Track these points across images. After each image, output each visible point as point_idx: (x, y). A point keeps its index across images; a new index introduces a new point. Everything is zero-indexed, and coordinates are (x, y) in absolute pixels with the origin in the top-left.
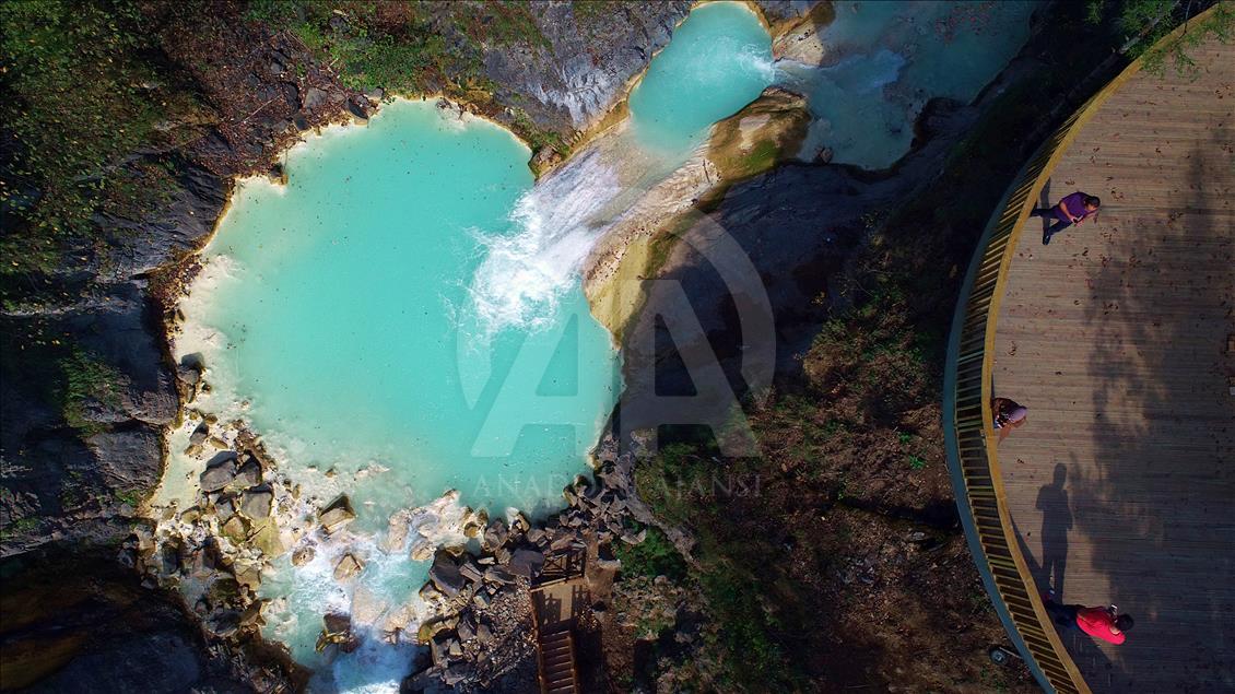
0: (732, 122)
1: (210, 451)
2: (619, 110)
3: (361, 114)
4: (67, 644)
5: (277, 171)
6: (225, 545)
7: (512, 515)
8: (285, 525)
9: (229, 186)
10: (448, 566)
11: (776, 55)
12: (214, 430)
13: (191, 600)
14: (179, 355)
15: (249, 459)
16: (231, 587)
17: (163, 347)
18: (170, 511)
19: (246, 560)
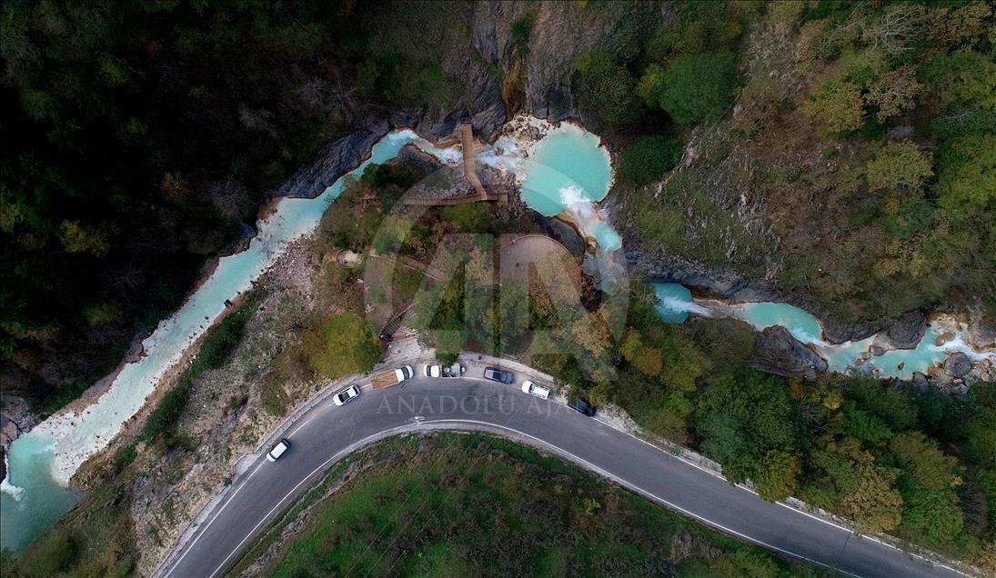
0: (595, 241)
1: (541, 128)
2: (600, 219)
3: (612, 165)
4: (507, 102)
5: (601, 145)
6: (521, 130)
7: (520, 190)
8: (524, 143)
9: (598, 135)
10: (512, 176)
11: (609, 252)
12: (545, 130)
13: (511, 123)
14: (563, 123)
15: (539, 137)
16: (512, 130)
17: (564, 120)
18: (529, 120)
19: (517, 134)
